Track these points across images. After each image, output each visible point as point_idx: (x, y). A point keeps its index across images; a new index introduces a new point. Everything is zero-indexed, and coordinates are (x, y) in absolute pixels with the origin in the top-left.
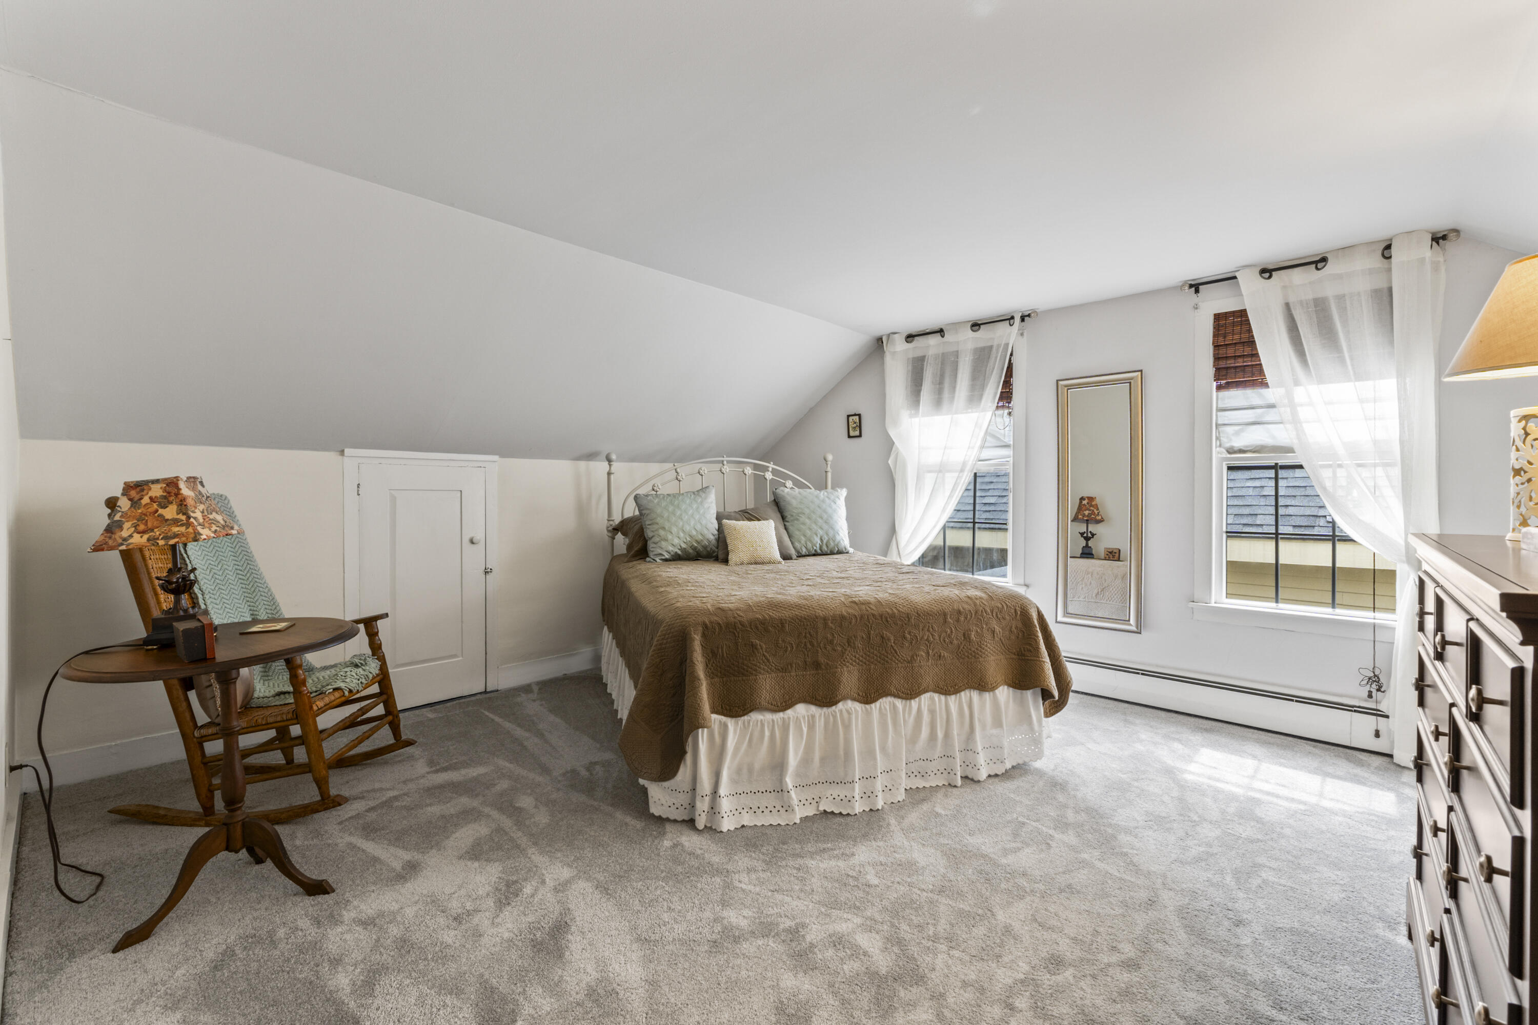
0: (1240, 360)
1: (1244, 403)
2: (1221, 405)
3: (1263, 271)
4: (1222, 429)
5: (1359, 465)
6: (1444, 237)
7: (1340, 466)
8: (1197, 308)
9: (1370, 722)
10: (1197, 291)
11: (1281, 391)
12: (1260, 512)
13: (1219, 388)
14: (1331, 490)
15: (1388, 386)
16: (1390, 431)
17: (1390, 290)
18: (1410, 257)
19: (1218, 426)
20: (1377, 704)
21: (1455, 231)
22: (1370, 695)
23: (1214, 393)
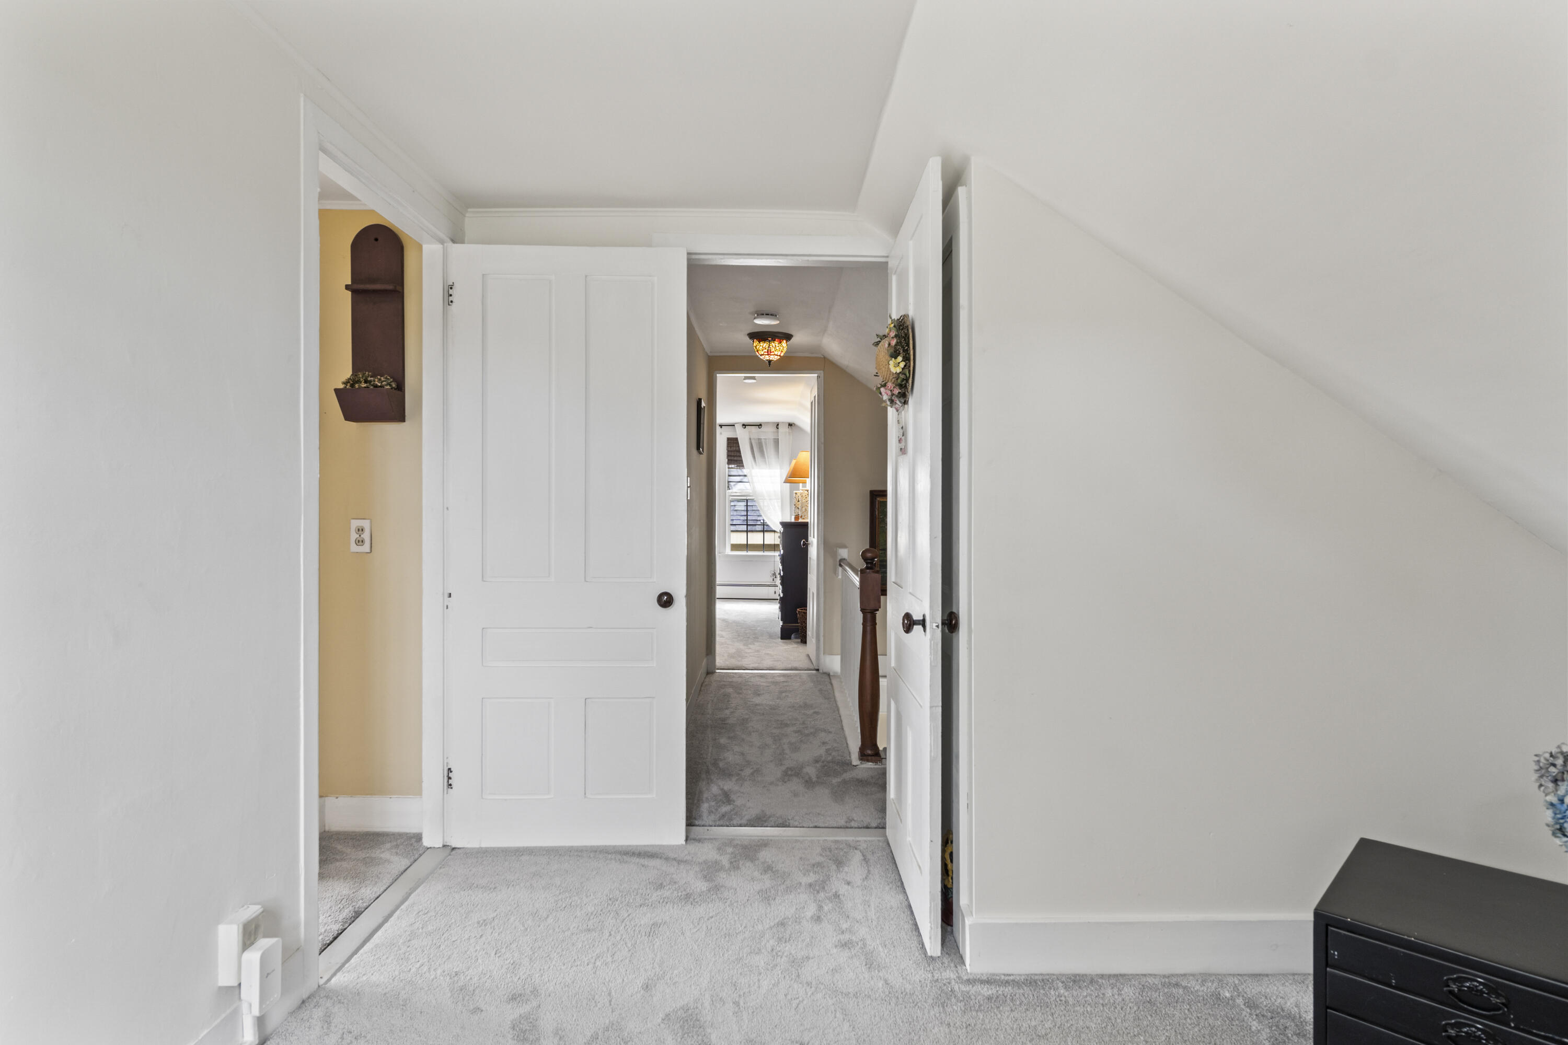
0: (736, 457)
1: (737, 474)
2: (729, 474)
3: (743, 425)
5: (770, 500)
6: (792, 425)
9: (773, 589)
10: (721, 427)
11: (749, 470)
12: (734, 518)
13: (729, 468)
15: (777, 473)
17: (778, 441)
18: (783, 430)
19: (729, 482)
20: (775, 582)
21: (794, 424)
22: (773, 580)
23: (727, 469)
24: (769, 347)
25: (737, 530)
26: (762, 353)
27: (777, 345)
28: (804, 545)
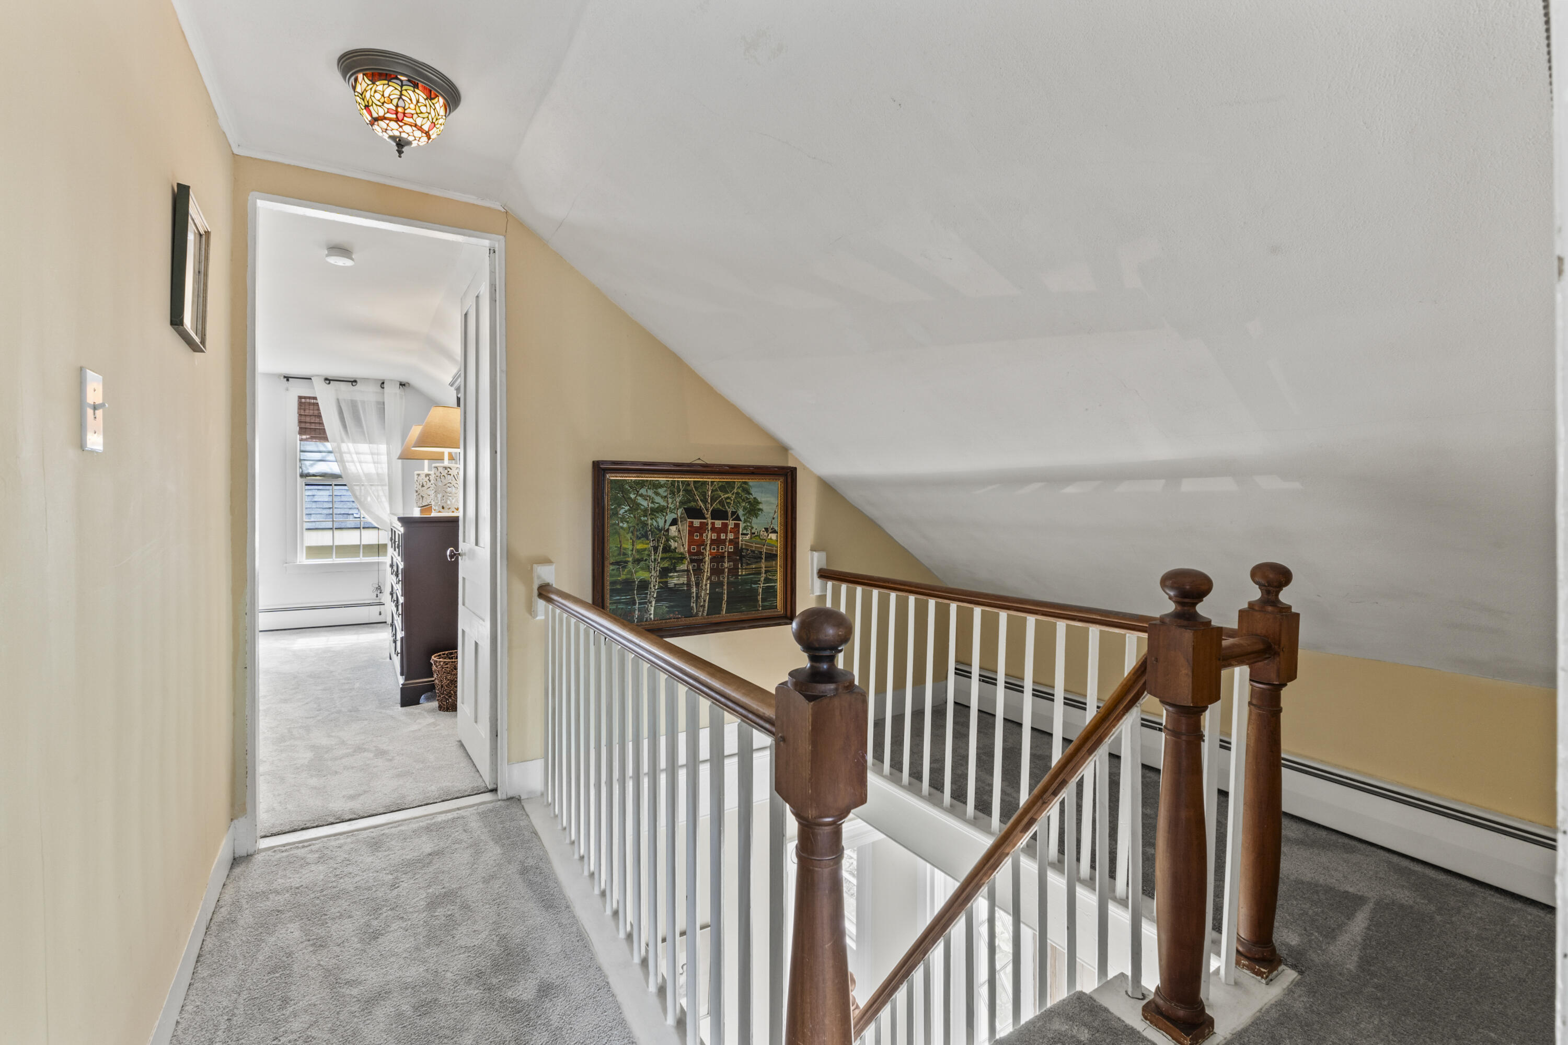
0: (313, 425)
1: (315, 449)
2: (302, 449)
3: (326, 379)
4: (303, 462)
5: (371, 485)
6: (404, 385)
7: (363, 485)
8: (287, 390)
9: (377, 609)
10: (288, 380)
11: (335, 444)
12: (313, 512)
13: (301, 440)
14: (358, 497)
15: (383, 448)
16: (384, 469)
17: (384, 403)
18: (392, 391)
19: (300, 460)
20: (380, 599)
21: (408, 384)
22: (377, 596)
23: (298, 442)
24: (400, 98)
25: (317, 527)
26: (381, 113)
27: (422, 100)
28: (451, 557)
